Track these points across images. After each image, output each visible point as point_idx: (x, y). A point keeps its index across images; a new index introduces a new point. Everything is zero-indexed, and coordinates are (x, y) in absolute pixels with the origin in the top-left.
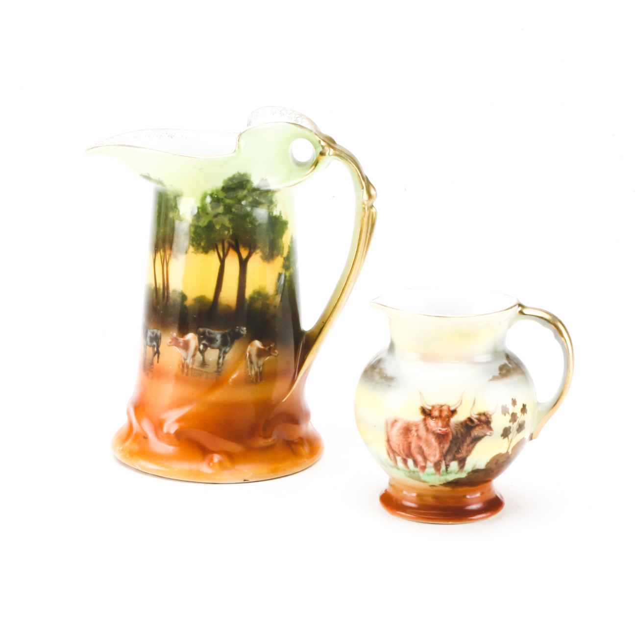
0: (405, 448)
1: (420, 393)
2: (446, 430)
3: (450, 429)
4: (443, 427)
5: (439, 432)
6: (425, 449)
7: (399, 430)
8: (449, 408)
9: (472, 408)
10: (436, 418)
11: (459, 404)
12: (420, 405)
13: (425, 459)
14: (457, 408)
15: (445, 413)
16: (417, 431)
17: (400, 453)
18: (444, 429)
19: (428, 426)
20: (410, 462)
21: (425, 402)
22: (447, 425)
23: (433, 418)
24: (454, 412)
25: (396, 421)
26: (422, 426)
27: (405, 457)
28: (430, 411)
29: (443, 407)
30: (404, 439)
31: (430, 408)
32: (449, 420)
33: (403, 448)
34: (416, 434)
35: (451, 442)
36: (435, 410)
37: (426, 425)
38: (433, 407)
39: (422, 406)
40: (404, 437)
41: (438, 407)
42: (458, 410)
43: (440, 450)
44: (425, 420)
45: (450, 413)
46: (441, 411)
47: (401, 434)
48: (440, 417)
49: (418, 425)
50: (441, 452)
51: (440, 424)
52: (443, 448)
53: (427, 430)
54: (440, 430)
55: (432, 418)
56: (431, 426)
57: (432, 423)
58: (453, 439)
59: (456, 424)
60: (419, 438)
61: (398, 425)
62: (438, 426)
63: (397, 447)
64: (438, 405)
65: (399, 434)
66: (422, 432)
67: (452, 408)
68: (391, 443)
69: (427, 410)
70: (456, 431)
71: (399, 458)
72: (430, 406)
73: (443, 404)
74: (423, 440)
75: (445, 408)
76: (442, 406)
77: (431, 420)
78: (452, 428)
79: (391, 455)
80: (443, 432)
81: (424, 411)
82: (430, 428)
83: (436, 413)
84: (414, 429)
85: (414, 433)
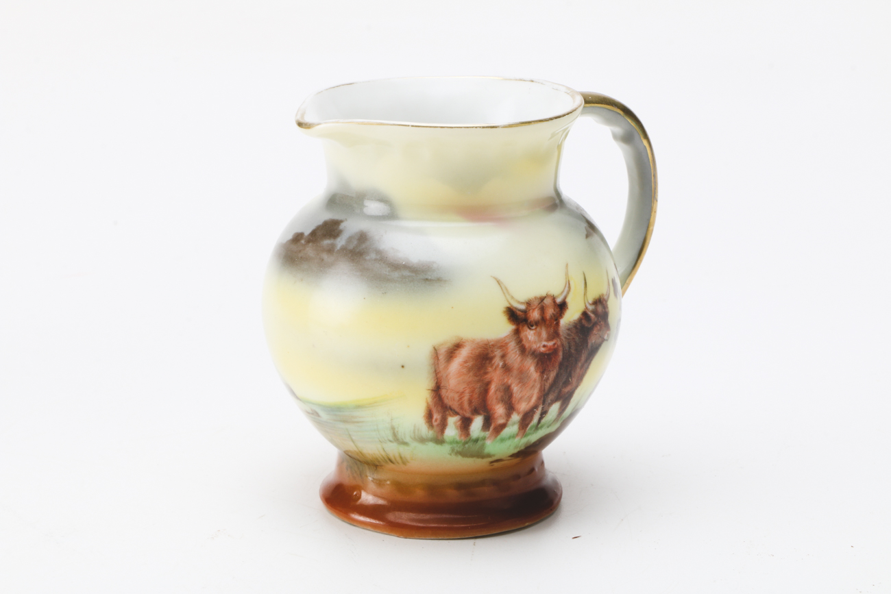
0: (476, 396)
1: (499, 282)
2: (555, 344)
3: (560, 339)
4: (549, 339)
5: (543, 349)
6: (515, 389)
7: (466, 362)
8: (554, 299)
9: (585, 294)
10: (537, 323)
11: (567, 289)
12: (502, 304)
13: (510, 408)
14: (565, 298)
15: (550, 312)
16: (503, 357)
17: (462, 408)
18: (550, 344)
19: (524, 342)
20: (478, 423)
21: (512, 297)
22: (555, 334)
23: (532, 326)
24: (562, 307)
25: (458, 346)
26: (512, 345)
27: (468, 415)
28: (525, 312)
29: (545, 301)
30: (477, 378)
31: (523, 307)
32: (558, 324)
33: (471, 396)
34: (501, 364)
35: (561, 365)
36: (534, 309)
37: (520, 342)
38: (528, 304)
39: (508, 305)
40: (475, 375)
41: (536, 303)
42: (568, 300)
43: (541, 387)
44: (517, 332)
45: (558, 310)
46: (543, 309)
47: (469, 370)
48: (543, 321)
49: (507, 344)
50: (542, 390)
51: (544, 334)
52: (548, 379)
53: (523, 350)
54: (544, 346)
55: (530, 325)
56: (529, 342)
57: (530, 335)
58: (563, 358)
59: (568, 329)
60: (507, 369)
61: (464, 353)
62: (540, 341)
63: (457, 398)
64: (536, 298)
65: (464, 370)
66: (514, 357)
67: (559, 300)
68: (443, 392)
69: (519, 313)
70: (569, 343)
71: (453, 421)
72: (522, 303)
73: (544, 294)
74: (515, 372)
75: (548, 301)
76: (542, 299)
77: (529, 330)
78: (562, 338)
79: (437, 416)
80: (550, 349)
81: (513, 315)
82: (527, 345)
83: (535, 315)
84: (498, 353)
85: (498, 362)
